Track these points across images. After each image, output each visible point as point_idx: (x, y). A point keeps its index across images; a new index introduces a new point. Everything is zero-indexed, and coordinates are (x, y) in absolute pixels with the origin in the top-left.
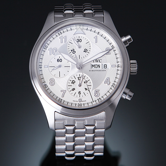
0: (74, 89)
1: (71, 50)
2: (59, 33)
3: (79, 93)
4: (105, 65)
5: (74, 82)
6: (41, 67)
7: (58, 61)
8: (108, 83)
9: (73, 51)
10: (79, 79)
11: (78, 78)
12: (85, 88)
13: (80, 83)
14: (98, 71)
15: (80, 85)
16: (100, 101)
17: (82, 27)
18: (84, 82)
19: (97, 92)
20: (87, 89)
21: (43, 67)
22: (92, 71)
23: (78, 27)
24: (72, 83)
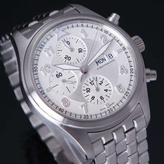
0: (93, 98)
1: (65, 58)
2: (41, 46)
3: (102, 98)
4: (110, 55)
5: (89, 90)
6: (44, 93)
7: (58, 76)
8: (125, 71)
9: (67, 58)
10: (92, 83)
11: (90, 83)
12: (105, 90)
13: (96, 87)
14: (106, 64)
15: (98, 90)
16: (128, 94)
17: (61, 28)
18: (100, 84)
19: (119, 87)
20: (107, 90)
21: (45, 91)
22: (101, 67)
23: (57, 30)
24: (87, 92)
